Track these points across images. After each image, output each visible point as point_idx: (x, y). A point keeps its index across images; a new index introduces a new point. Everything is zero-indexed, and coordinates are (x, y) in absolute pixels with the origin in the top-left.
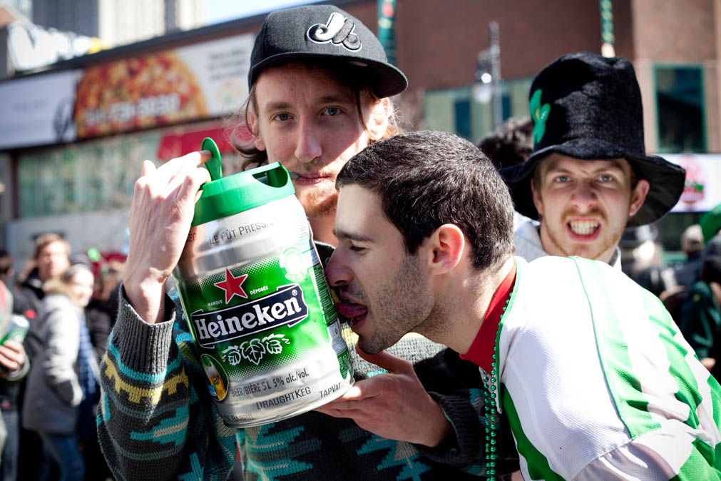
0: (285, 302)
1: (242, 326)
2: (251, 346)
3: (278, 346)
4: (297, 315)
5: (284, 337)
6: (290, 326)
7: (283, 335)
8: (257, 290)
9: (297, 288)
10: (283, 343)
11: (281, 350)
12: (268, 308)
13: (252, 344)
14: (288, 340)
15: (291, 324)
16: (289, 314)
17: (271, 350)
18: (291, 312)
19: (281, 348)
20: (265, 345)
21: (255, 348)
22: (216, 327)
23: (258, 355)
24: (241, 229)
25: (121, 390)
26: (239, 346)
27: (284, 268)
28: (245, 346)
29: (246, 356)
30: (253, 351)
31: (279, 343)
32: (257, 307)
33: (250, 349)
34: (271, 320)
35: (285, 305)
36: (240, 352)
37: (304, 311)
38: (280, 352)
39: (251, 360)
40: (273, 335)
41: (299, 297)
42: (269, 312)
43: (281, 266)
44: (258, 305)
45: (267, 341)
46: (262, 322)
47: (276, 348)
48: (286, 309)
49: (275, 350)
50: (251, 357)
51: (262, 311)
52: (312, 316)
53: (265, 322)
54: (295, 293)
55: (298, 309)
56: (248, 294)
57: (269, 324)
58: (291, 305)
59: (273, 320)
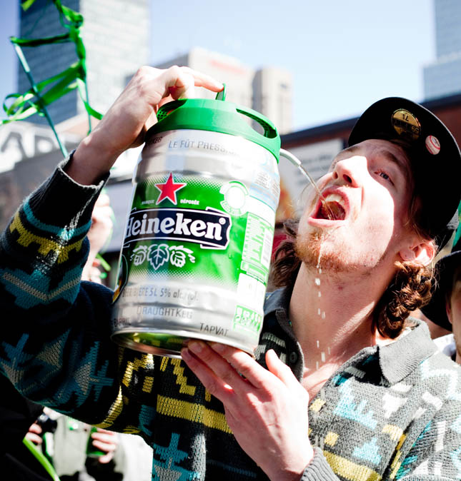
0: (208, 223)
1: (159, 228)
2: (158, 250)
3: (181, 259)
4: (214, 241)
5: (192, 254)
6: (202, 247)
7: (192, 252)
8: (187, 201)
9: (227, 219)
10: (187, 259)
11: (183, 264)
12: (190, 220)
13: (161, 248)
14: (194, 258)
15: (204, 245)
16: (206, 236)
17: (174, 260)
18: (209, 235)
19: (183, 262)
20: (171, 253)
21: (161, 253)
22: (139, 225)
23: (160, 260)
24: (201, 143)
25: (16, 230)
26: (148, 246)
27: (223, 196)
28: (153, 249)
29: (150, 258)
30: (158, 255)
31: (184, 257)
32: (180, 216)
33: (156, 253)
34: (187, 233)
35: (207, 226)
36: (147, 254)
37: (223, 242)
38: (181, 266)
39: (152, 264)
40: (182, 246)
41: (224, 228)
42: (189, 225)
43: (221, 192)
44: (182, 215)
45: (174, 250)
46: (178, 231)
47: (179, 261)
48: (206, 230)
49: (177, 262)
50: (154, 261)
51: (183, 221)
52: (229, 251)
53: (181, 233)
54: (222, 221)
55: (218, 238)
56: (178, 201)
57: (183, 236)
58: (213, 230)
59: (189, 234)
